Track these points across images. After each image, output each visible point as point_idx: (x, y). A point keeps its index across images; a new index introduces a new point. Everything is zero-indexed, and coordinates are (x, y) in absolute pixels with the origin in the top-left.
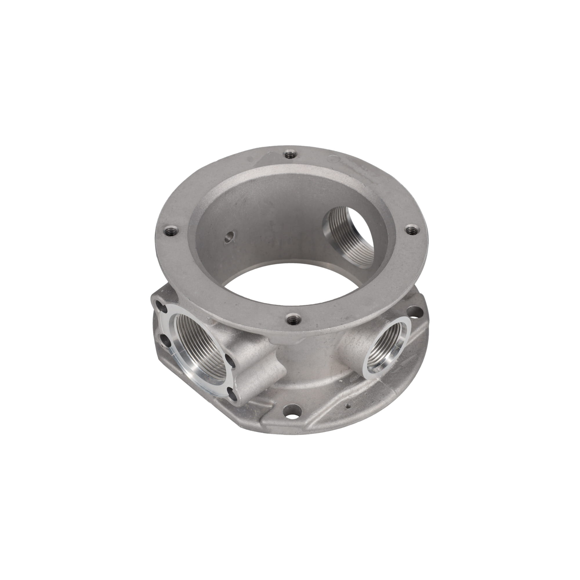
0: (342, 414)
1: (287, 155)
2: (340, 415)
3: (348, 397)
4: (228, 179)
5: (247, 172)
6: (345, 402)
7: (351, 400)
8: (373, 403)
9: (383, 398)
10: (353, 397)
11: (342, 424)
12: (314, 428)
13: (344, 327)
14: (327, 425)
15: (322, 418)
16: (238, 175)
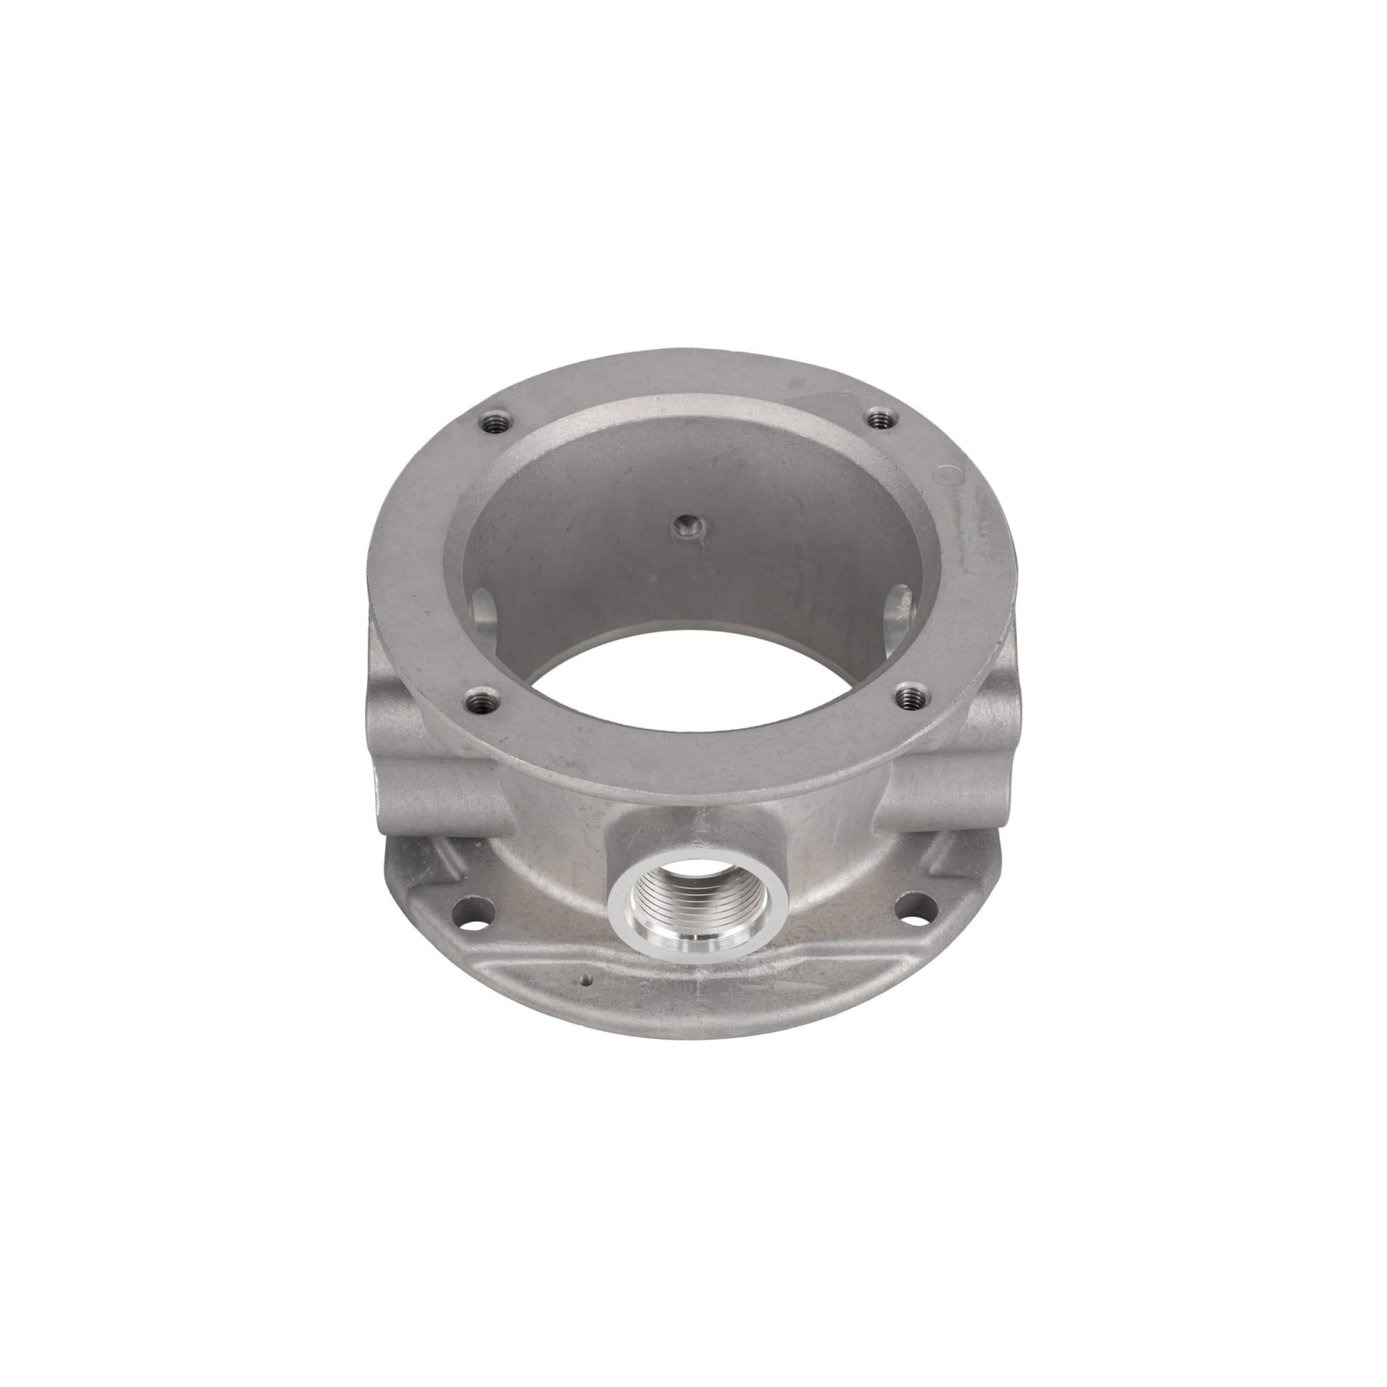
0: (558, 985)
1: (874, 419)
2: (552, 984)
3: (603, 965)
4: (710, 395)
5: (760, 402)
6: (590, 969)
7: (603, 974)
8: (634, 1010)
9: (665, 1014)
10: (614, 971)
11: (542, 1003)
12: (487, 973)
13: (550, 776)
14: (512, 985)
15: (518, 966)
16: (737, 398)
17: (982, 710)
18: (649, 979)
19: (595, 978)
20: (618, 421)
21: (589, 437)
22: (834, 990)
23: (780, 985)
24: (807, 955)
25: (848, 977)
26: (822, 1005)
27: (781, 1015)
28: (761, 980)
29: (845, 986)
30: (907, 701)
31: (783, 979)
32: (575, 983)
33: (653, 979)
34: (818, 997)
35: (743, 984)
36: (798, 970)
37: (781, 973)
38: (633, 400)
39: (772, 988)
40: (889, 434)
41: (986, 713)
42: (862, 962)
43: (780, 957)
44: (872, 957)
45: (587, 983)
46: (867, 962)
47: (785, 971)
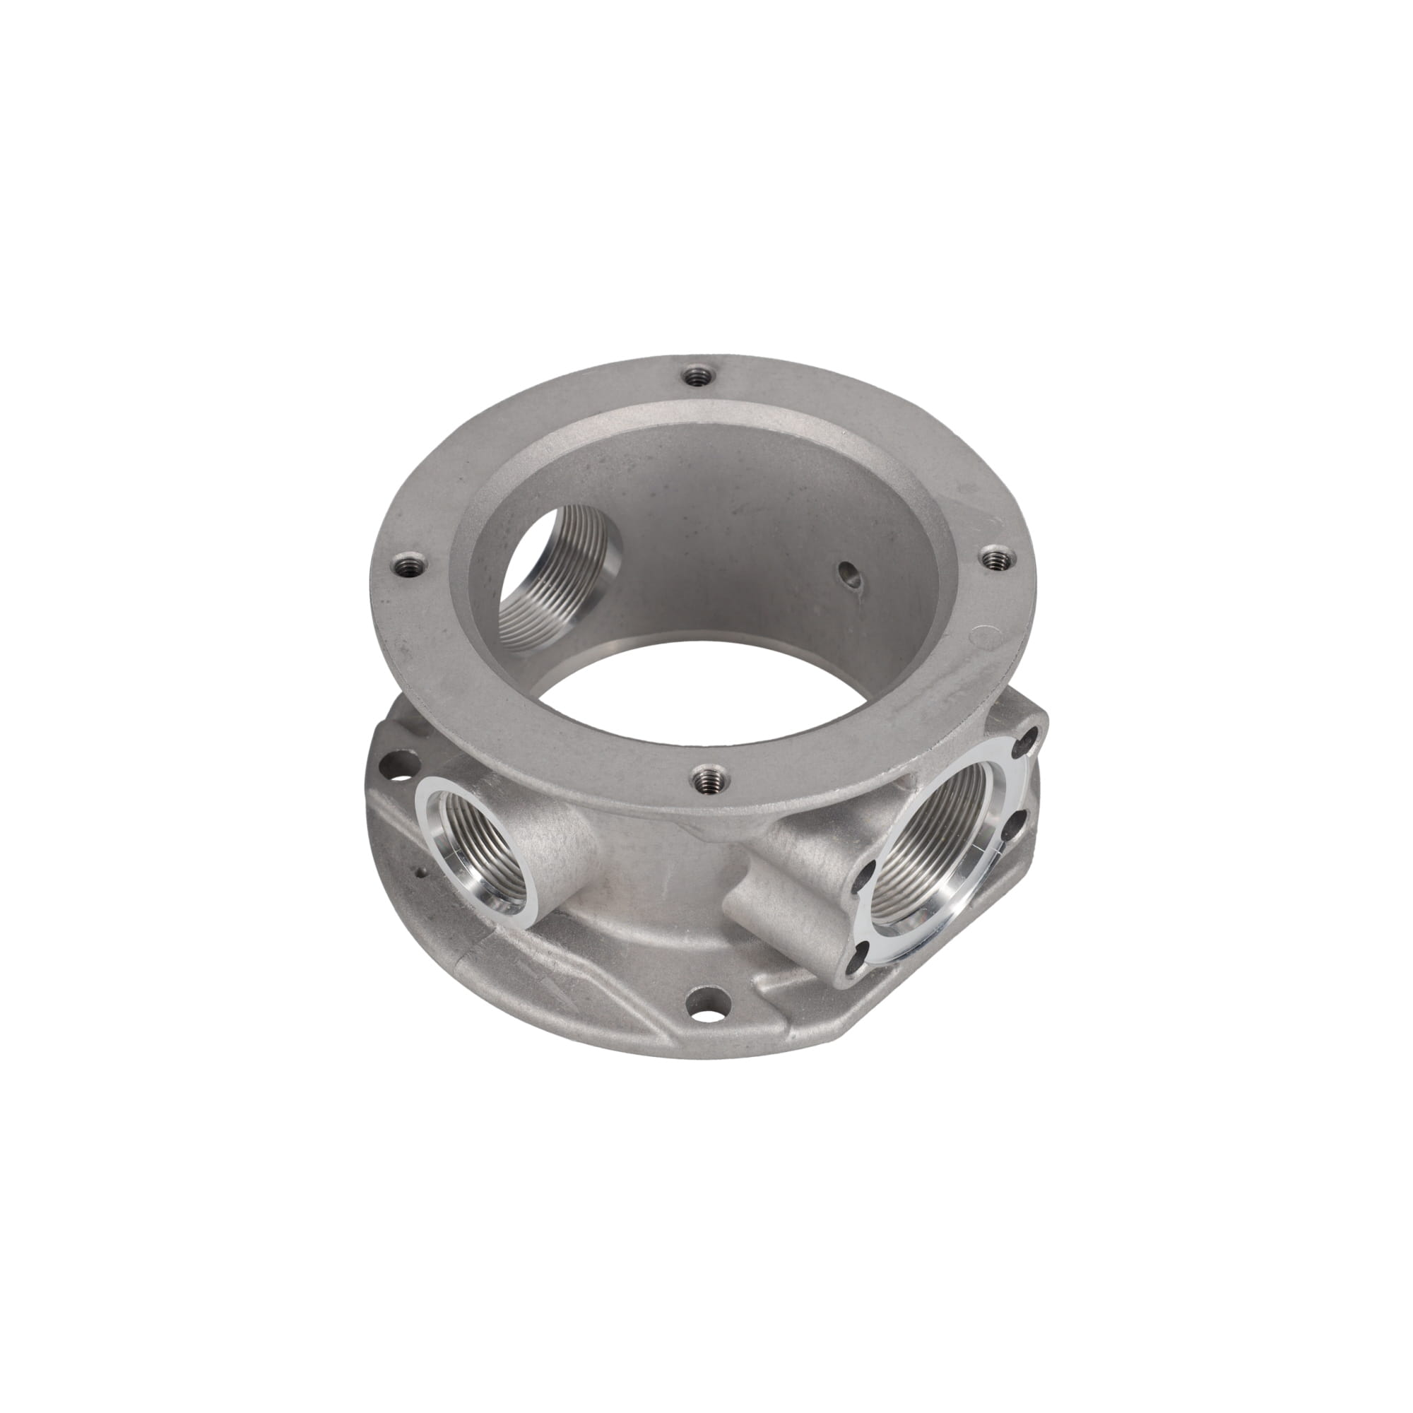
17: (817, 850)
18: (463, 905)
19: (430, 876)
20: (799, 434)
21: (765, 433)
22: (580, 1017)
23: (548, 983)
24: (591, 976)
25: (602, 1017)
26: (561, 1021)
27: (522, 1005)
28: (539, 968)
29: (591, 1020)
30: (705, 783)
31: (554, 980)
32: (413, 868)
33: (466, 906)
34: (563, 1012)
35: (522, 961)
36: (573, 981)
37: (559, 974)
38: (824, 423)
39: (539, 980)
40: (986, 574)
41: (819, 855)
42: (627, 1014)
43: (566, 961)
44: (639, 1016)
45: (420, 874)
46: (631, 1016)
47: (564, 975)
